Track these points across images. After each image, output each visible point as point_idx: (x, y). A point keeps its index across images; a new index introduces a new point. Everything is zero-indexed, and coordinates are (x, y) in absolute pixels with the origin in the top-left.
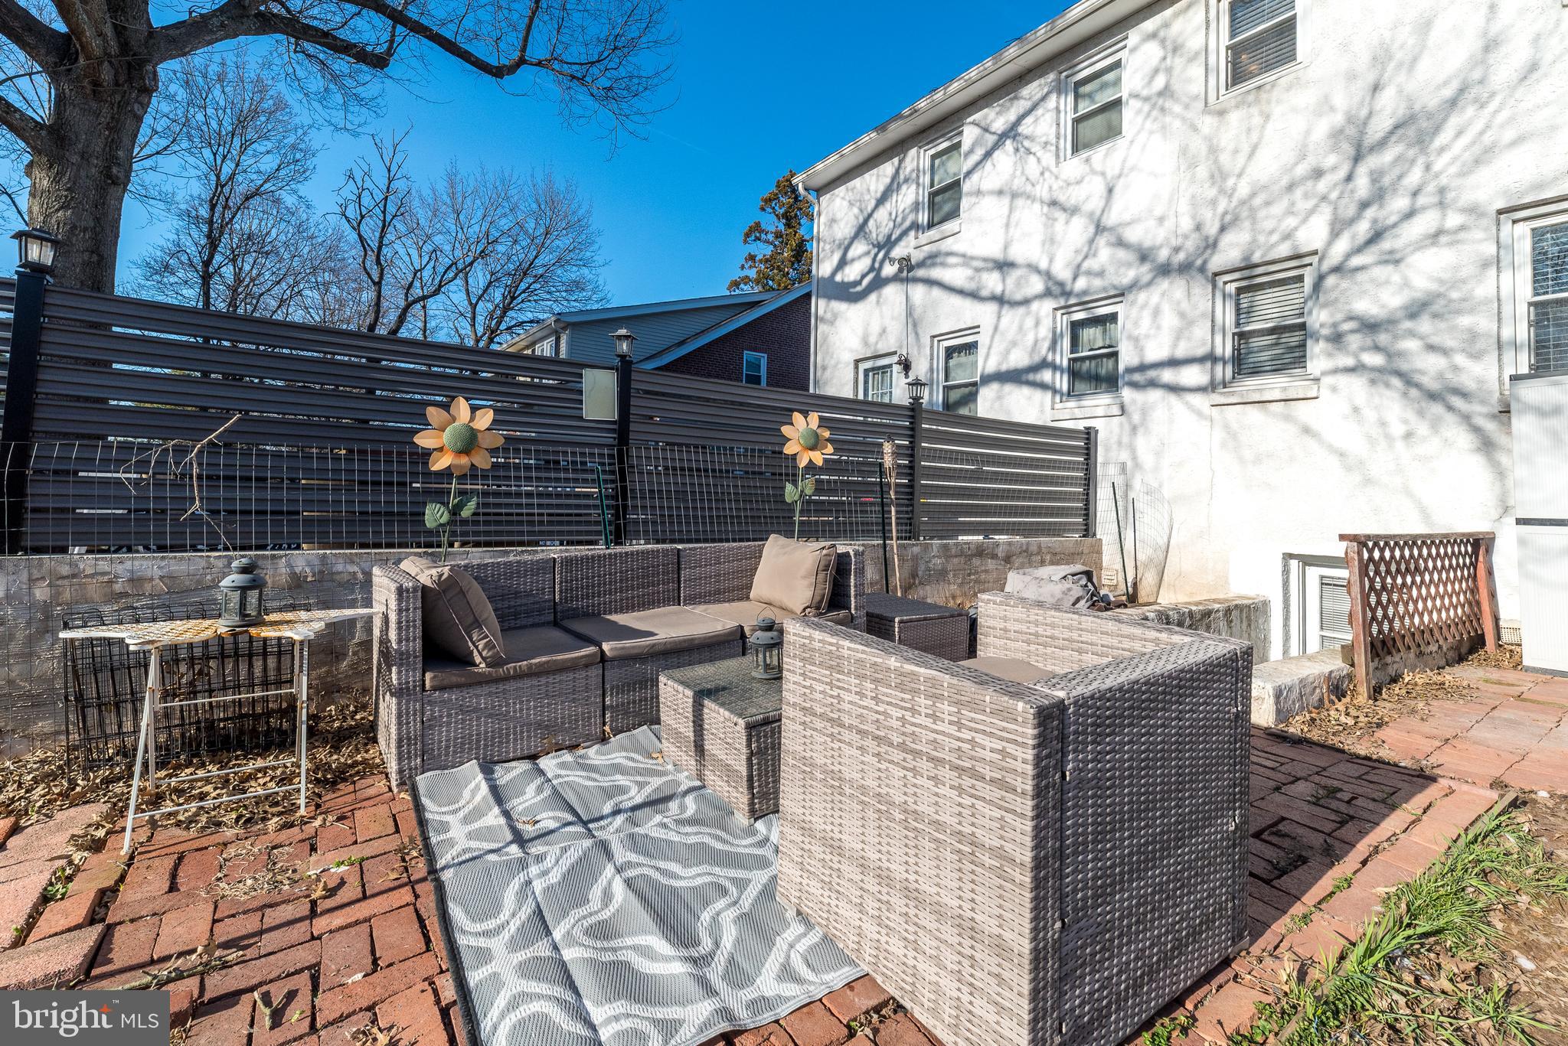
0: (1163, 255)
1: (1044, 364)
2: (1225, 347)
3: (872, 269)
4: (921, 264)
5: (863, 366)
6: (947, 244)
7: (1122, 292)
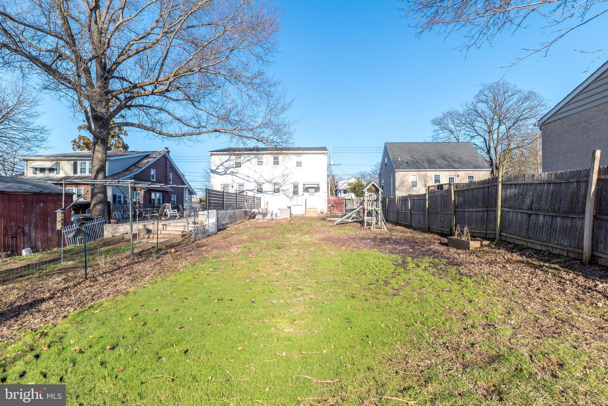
0: (267, 180)
1: (254, 189)
2: (273, 190)
3: (225, 171)
4: (235, 173)
5: (222, 185)
6: (239, 171)
7: (263, 183)
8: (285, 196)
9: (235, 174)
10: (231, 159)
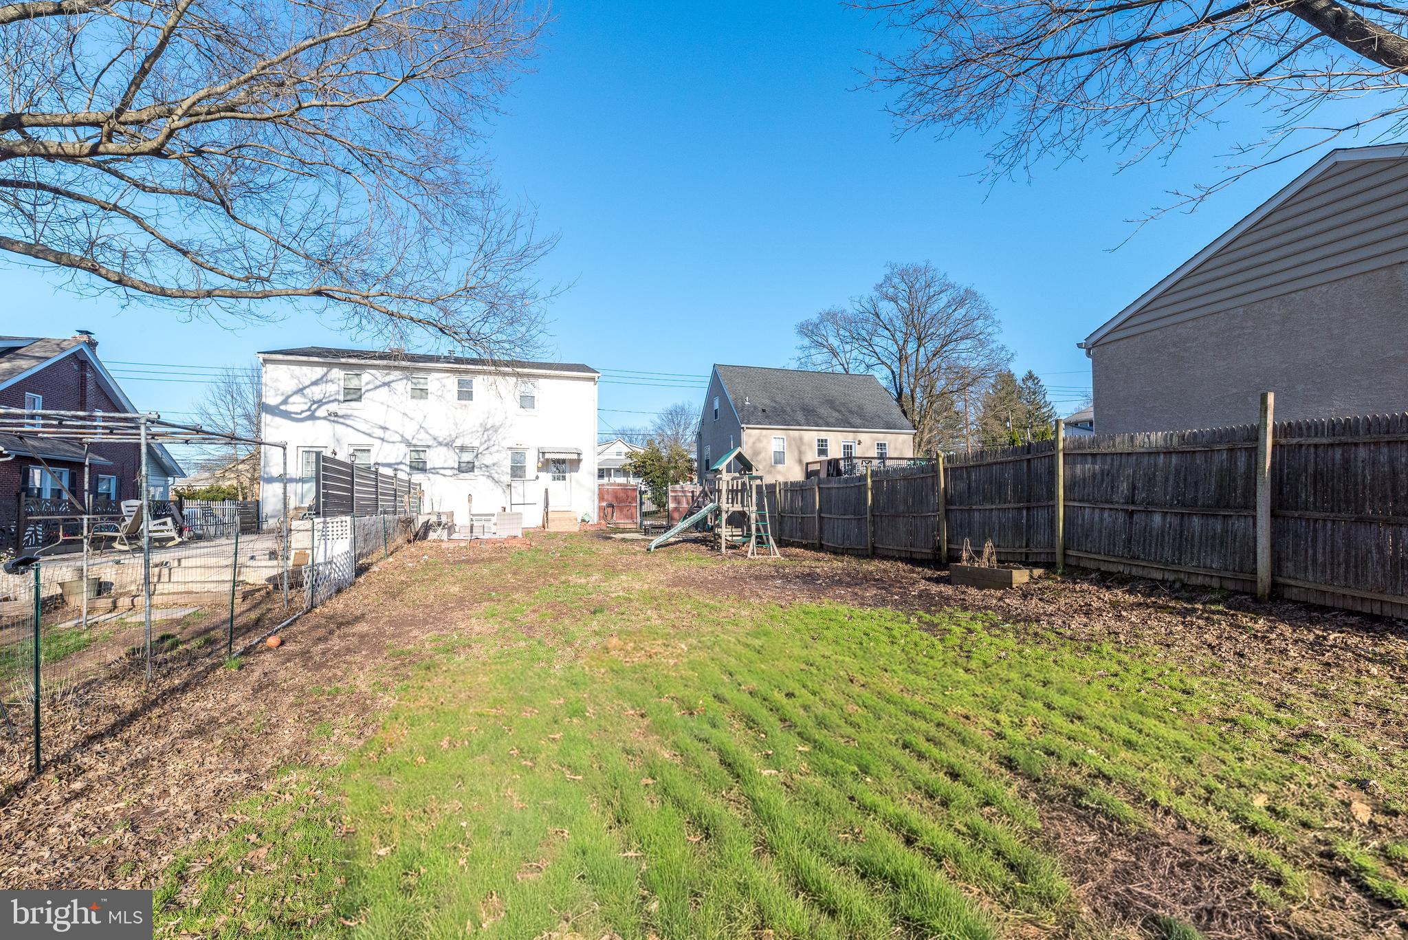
0: (441, 440)
1: (401, 463)
2: (456, 466)
3: (309, 409)
4: (342, 417)
5: (300, 451)
6: (355, 413)
7: (428, 447)
8: (489, 482)
9: (341, 420)
10: (329, 377)
